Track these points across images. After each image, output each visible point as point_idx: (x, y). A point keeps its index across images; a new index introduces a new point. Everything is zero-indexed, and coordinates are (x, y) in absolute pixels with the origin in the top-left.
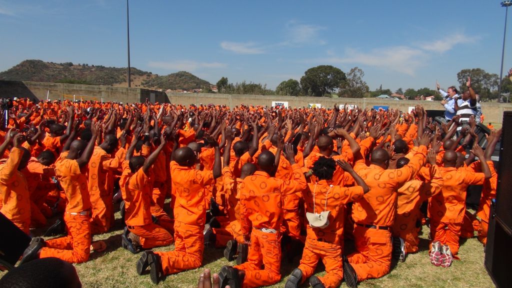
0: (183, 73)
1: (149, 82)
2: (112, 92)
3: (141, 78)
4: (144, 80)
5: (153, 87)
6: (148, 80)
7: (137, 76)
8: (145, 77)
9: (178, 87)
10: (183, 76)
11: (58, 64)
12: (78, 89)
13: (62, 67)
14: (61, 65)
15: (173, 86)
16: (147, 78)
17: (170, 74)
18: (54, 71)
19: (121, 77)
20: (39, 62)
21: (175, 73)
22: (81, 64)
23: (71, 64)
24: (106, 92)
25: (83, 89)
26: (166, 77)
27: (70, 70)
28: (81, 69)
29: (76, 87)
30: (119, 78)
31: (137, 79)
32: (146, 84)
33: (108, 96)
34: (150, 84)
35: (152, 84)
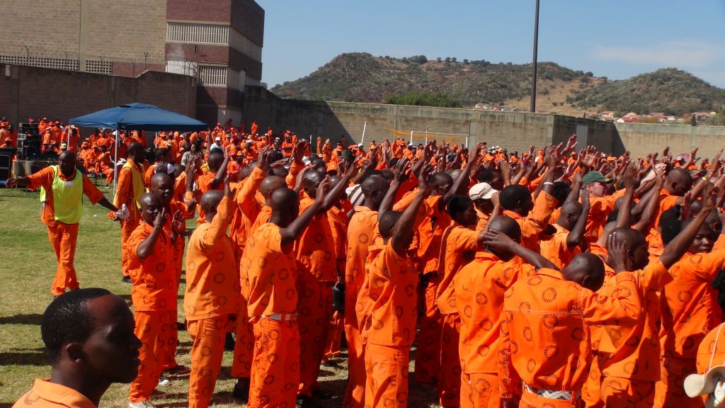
0: (669, 73)
2: (491, 122)
10: (670, 79)
11: (399, 61)
12: (425, 116)
13: (405, 66)
14: (405, 61)
22: (443, 59)
23: (423, 60)
24: (480, 122)
25: (434, 116)
29: (421, 111)
33: (484, 130)
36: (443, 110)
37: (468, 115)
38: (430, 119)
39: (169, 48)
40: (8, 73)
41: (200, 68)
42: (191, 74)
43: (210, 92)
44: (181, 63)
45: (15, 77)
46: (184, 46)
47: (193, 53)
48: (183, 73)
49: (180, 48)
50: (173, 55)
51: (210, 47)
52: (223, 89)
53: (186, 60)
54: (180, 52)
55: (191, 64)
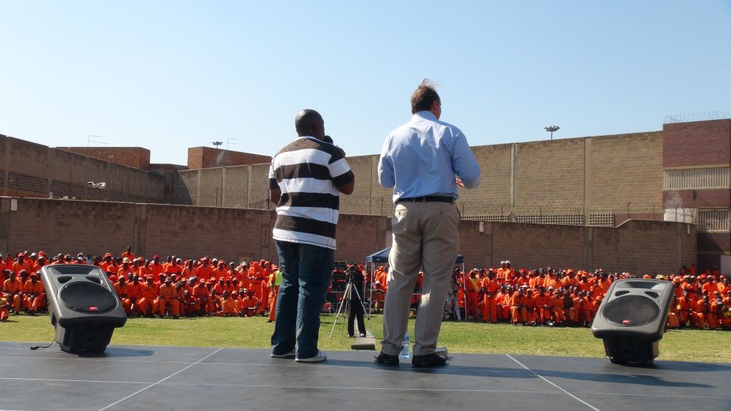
39: (666, 196)
40: (481, 229)
41: (700, 214)
42: (688, 220)
43: (710, 238)
44: (680, 211)
45: (489, 232)
46: (682, 193)
47: (691, 198)
48: (673, 220)
49: (678, 195)
50: (670, 202)
51: (709, 192)
52: (725, 233)
53: (684, 206)
54: (677, 200)
55: (688, 211)
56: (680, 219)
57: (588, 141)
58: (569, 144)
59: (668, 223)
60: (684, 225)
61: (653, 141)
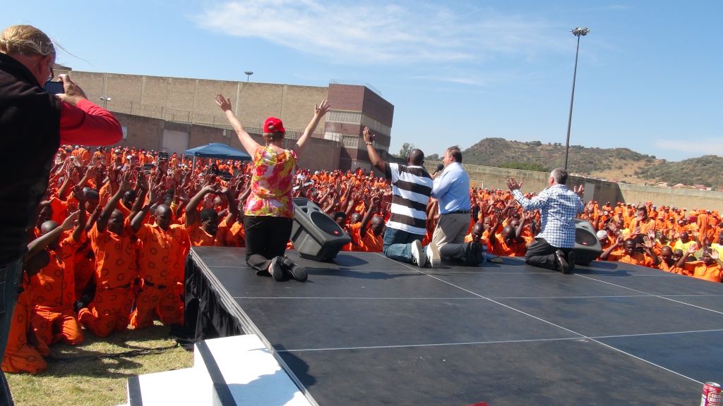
0: (710, 158)
1: (648, 171)
3: (637, 164)
4: (639, 168)
5: (654, 178)
6: (646, 167)
7: (630, 161)
8: (642, 163)
9: (698, 180)
10: (711, 162)
11: (523, 144)
13: (526, 147)
14: (527, 144)
15: (689, 178)
16: (646, 165)
17: (686, 159)
18: (516, 152)
19: (604, 162)
20: (500, 141)
21: (696, 157)
22: (553, 143)
23: (539, 144)
26: (678, 164)
27: (535, 151)
28: (551, 150)
30: (601, 163)
31: (630, 166)
32: (642, 173)
34: (649, 173)
35: (651, 174)
36: (492, 168)
37: (508, 172)
38: (484, 174)
39: (327, 125)
40: (224, 134)
41: (344, 137)
42: (338, 140)
43: (348, 151)
44: (334, 134)
45: (229, 136)
46: (335, 123)
47: (341, 128)
48: (331, 139)
49: (333, 125)
50: (328, 129)
51: (349, 125)
52: (355, 149)
53: (336, 132)
54: (333, 128)
55: (338, 135)
56: (334, 139)
57: (285, 87)
58: (274, 87)
59: (328, 141)
60: (336, 142)
61: (322, 92)
